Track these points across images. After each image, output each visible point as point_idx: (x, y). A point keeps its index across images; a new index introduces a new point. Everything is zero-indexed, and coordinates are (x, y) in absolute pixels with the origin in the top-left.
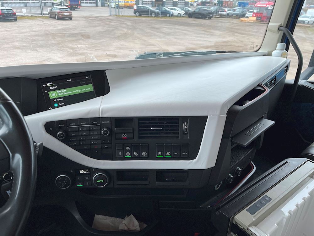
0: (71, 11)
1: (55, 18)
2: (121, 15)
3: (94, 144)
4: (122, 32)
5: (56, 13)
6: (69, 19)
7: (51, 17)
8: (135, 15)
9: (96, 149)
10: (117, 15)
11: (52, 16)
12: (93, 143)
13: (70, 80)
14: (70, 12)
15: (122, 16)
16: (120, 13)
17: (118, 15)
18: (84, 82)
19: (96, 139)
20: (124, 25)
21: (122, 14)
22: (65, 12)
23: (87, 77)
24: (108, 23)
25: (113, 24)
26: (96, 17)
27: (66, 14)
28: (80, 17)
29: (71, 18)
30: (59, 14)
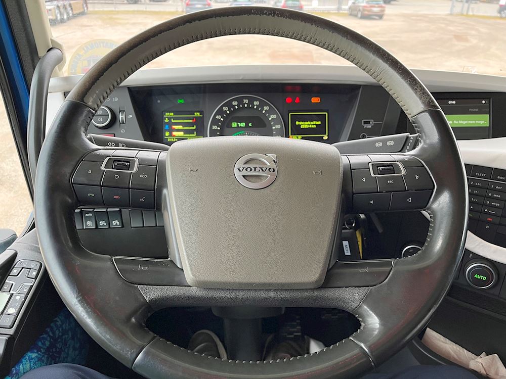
0: (384, 5)
1: (356, 16)
2: (470, 13)
3: (487, 213)
4: (468, 44)
5: (361, 8)
6: (377, 18)
7: (351, 15)
8: (499, 15)
9: (489, 223)
10: (462, 14)
11: (353, 13)
12: (486, 210)
13: (454, 102)
14: (381, 7)
15: (473, 16)
16: (470, 10)
17: (465, 13)
18: (477, 110)
19: (494, 206)
20: (473, 32)
21: (473, 11)
22: (375, 7)
23: (484, 102)
24: (443, 26)
25: (451, 28)
26: (425, 16)
27: (376, 10)
28: (396, 15)
29: (380, 17)
30: (364, 10)
